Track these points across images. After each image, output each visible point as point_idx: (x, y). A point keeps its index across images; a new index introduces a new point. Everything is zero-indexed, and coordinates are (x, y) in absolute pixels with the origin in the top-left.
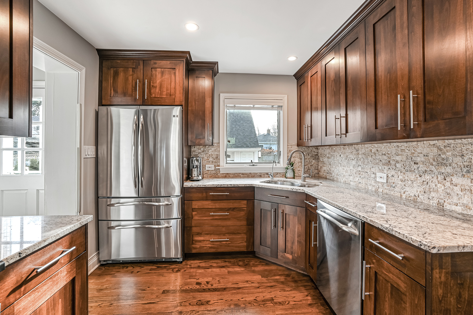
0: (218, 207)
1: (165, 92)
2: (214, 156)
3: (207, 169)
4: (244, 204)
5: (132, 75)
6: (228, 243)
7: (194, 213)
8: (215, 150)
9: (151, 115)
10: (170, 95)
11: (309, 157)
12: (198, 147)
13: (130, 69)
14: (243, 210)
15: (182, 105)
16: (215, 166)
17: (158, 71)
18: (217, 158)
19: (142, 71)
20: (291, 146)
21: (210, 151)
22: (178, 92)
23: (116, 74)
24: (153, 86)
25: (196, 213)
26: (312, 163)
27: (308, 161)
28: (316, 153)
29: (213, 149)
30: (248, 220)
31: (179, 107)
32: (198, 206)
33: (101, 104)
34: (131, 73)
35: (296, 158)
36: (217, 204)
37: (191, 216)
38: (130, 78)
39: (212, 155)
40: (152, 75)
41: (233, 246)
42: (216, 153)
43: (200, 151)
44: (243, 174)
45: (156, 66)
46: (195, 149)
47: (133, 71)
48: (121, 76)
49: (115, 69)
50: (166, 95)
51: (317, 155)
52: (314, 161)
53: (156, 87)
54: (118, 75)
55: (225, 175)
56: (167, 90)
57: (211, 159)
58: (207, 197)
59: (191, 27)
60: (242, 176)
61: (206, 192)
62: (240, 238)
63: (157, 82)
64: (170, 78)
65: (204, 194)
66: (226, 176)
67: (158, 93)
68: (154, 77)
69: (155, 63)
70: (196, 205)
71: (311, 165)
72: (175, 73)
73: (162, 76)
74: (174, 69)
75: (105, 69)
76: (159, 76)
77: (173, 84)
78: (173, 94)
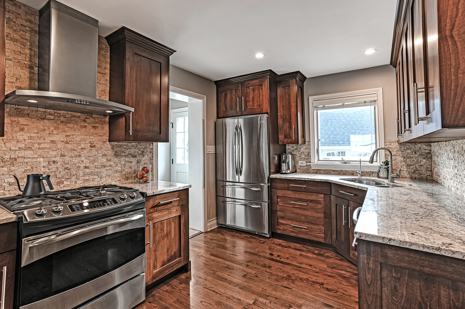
0: (298, 197)
1: (256, 104)
2: (306, 154)
3: (299, 165)
4: (321, 198)
5: (235, 95)
6: (307, 231)
7: (279, 200)
8: (306, 148)
10: (260, 106)
11: (416, 156)
12: (292, 145)
13: (233, 91)
14: (321, 203)
15: (267, 113)
16: (307, 162)
17: (251, 89)
18: (309, 155)
19: (241, 91)
20: (389, 144)
21: (302, 149)
22: (264, 103)
23: (226, 95)
24: (248, 100)
25: (280, 200)
26: (422, 163)
27: (416, 160)
28: (428, 151)
29: (304, 147)
30: (325, 213)
31: (266, 115)
32: (282, 194)
33: (218, 117)
35: (397, 157)
36: (297, 195)
37: (276, 202)
38: (234, 97)
39: (304, 152)
40: (247, 93)
41: (311, 235)
42: (307, 151)
43: (293, 149)
44: (333, 171)
45: (249, 85)
46: (289, 147)
47: (235, 92)
48: (229, 96)
49: (225, 92)
50: (257, 106)
51: (430, 153)
52: (424, 161)
53: (250, 101)
54: (227, 96)
55: (316, 171)
56: (257, 102)
57: (303, 156)
58: (288, 187)
59: (259, 56)
60: (332, 173)
61: (288, 184)
62: (318, 229)
63: (251, 97)
64: (259, 93)
65: (286, 185)
66: (317, 172)
67: (252, 105)
68: (249, 94)
69: (249, 84)
70: (280, 193)
71: (419, 165)
72: (262, 88)
73: (254, 92)
74: (261, 85)
75: (219, 93)
76: (251, 92)
77: (261, 97)
78: (261, 105)
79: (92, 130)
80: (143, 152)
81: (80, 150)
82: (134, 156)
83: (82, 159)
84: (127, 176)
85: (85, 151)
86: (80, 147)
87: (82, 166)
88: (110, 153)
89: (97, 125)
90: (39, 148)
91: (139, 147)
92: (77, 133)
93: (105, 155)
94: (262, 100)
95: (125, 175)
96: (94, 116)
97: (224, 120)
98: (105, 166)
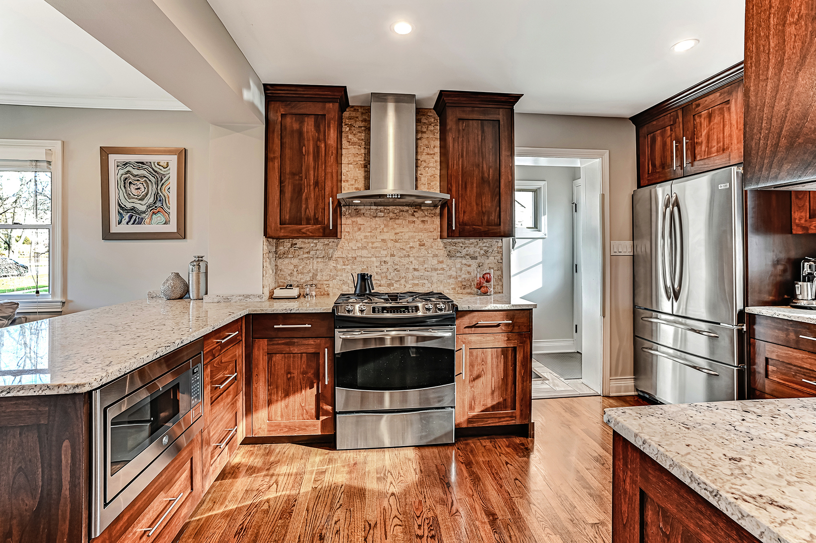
1: (714, 146)
5: (670, 135)
7: (768, 367)
10: (724, 150)
13: (667, 128)
15: (740, 164)
17: (703, 117)
19: (681, 126)
22: (735, 141)
23: (654, 140)
24: (697, 142)
25: (775, 369)
32: (777, 356)
33: (639, 186)
34: (669, 133)
38: (668, 140)
40: (695, 127)
45: (700, 109)
47: (671, 130)
48: (659, 140)
49: (652, 134)
50: (718, 152)
53: (701, 144)
54: (655, 142)
56: (718, 143)
58: (795, 342)
59: (684, 46)
63: (703, 135)
64: (722, 121)
67: (705, 151)
68: (699, 127)
69: (698, 106)
70: (773, 352)
72: (729, 109)
73: (710, 122)
74: (728, 102)
75: (641, 139)
76: (705, 123)
77: (727, 129)
78: (728, 148)
79: (421, 226)
80: (486, 252)
81: (409, 250)
82: (474, 258)
83: (412, 259)
84: (464, 283)
85: (414, 251)
86: (409, 246)
87: (411, 267)
88: (442, 253)
89: (426, 219)
90: (372, 248)
91: (481, 244)
92: (406, 230)
93: (435, 256)
94: (730, 136)
95: (461, 282)
96: (422, 208)
97: (653, 191)
98: (436, 270)
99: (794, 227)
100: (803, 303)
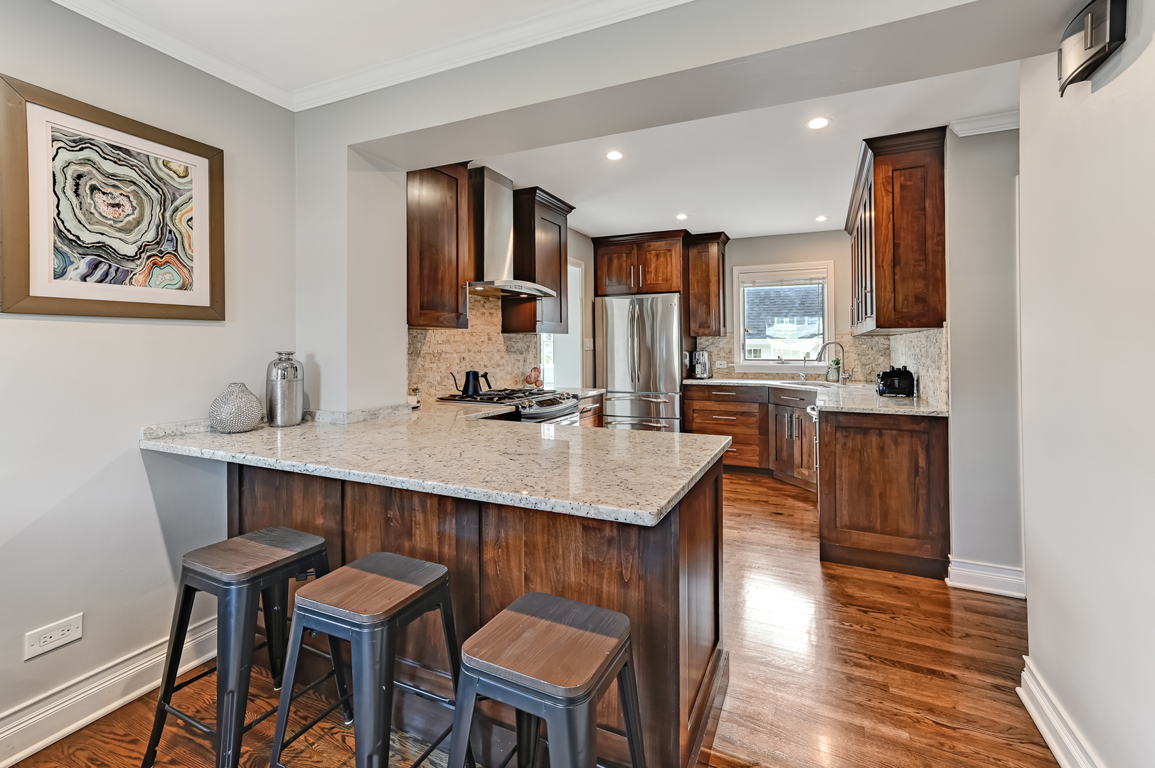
0: (723, 409)
1: (660, 277)
2: (727, 351)
3: (717, 366)
4: (755, 408)
5: (626, 261)
6: (735, 454)
7: (695, 415)
8: (728, 343)
9: (647, 305)
10: (667, 280)
11: (873, 352)
12: (705, 337)
13: (623, 254)
14: (755, 416)
15: (679, 292)
16: (728, 363)
17: (652, 254)
18: (731, 352)
19: (636, 256)
20: (840, 336)
21: (721, 343)
22: (674, 277)
23: (610, 261)
24: (648, 271)
25: (697, 415)
26: (879, 362)
27: (872, 358)
28: (886, 346)
29: (725, 340)
30: (760, 428)
31: (677, 295)
32: (700, 407)
33: (596, 295)
34: (625, 258)
35: (850, 354)
36: (721, 406)
37: (691, 418)
38: (624, 264)
39: (724, 348)
40: (646, 259)
41: (741, 459)
42: (729, 346)
43: (707, 343)
44: (767, 374)
45: (650, 248)
46: (702, 341)
47: (627, 257)
48: (615, 262)
49: (609, 255)
50: (663, 281)
51: (888, 349)
52: (882, 358)
53: (651, 273)
55: (741, 375)
56: (663, 275)
57: (722, 354)
58: (709, 396)
59: (682, 217)
60: (765, 377)
61: (709, 392)
62: (751, 450)
63: (652, 267)
64: (666, 261)
65: (707, 394)
66: (744, 376)
67: (654, 279)
68: (649, 261)
69: (650, 246)
70: (697, 405)
71: (876, 365)
72: (671, 255)
73: (657, 259)
74: (670, 250)
75: (599, 258)
76: (654, 259)
77: (669, 267)
78: (669, 280)
79: (489, 318)
80: (528, 347)
81: (480, 344)
82: (521, 353)
83: (483, 355)
84: (516, 379)
85: (485, 345)
86: (481, 340)
87: (482, 364)
88: (503, 348)
89: (492, 311)
90: (455, 342)
91: (525, 340)
92: (478, 322)
93: (499, 351)
94: (671, 272)
96: (490, 299)
98: (499, 366)
99: (691, 332)
100: (698, 376)
